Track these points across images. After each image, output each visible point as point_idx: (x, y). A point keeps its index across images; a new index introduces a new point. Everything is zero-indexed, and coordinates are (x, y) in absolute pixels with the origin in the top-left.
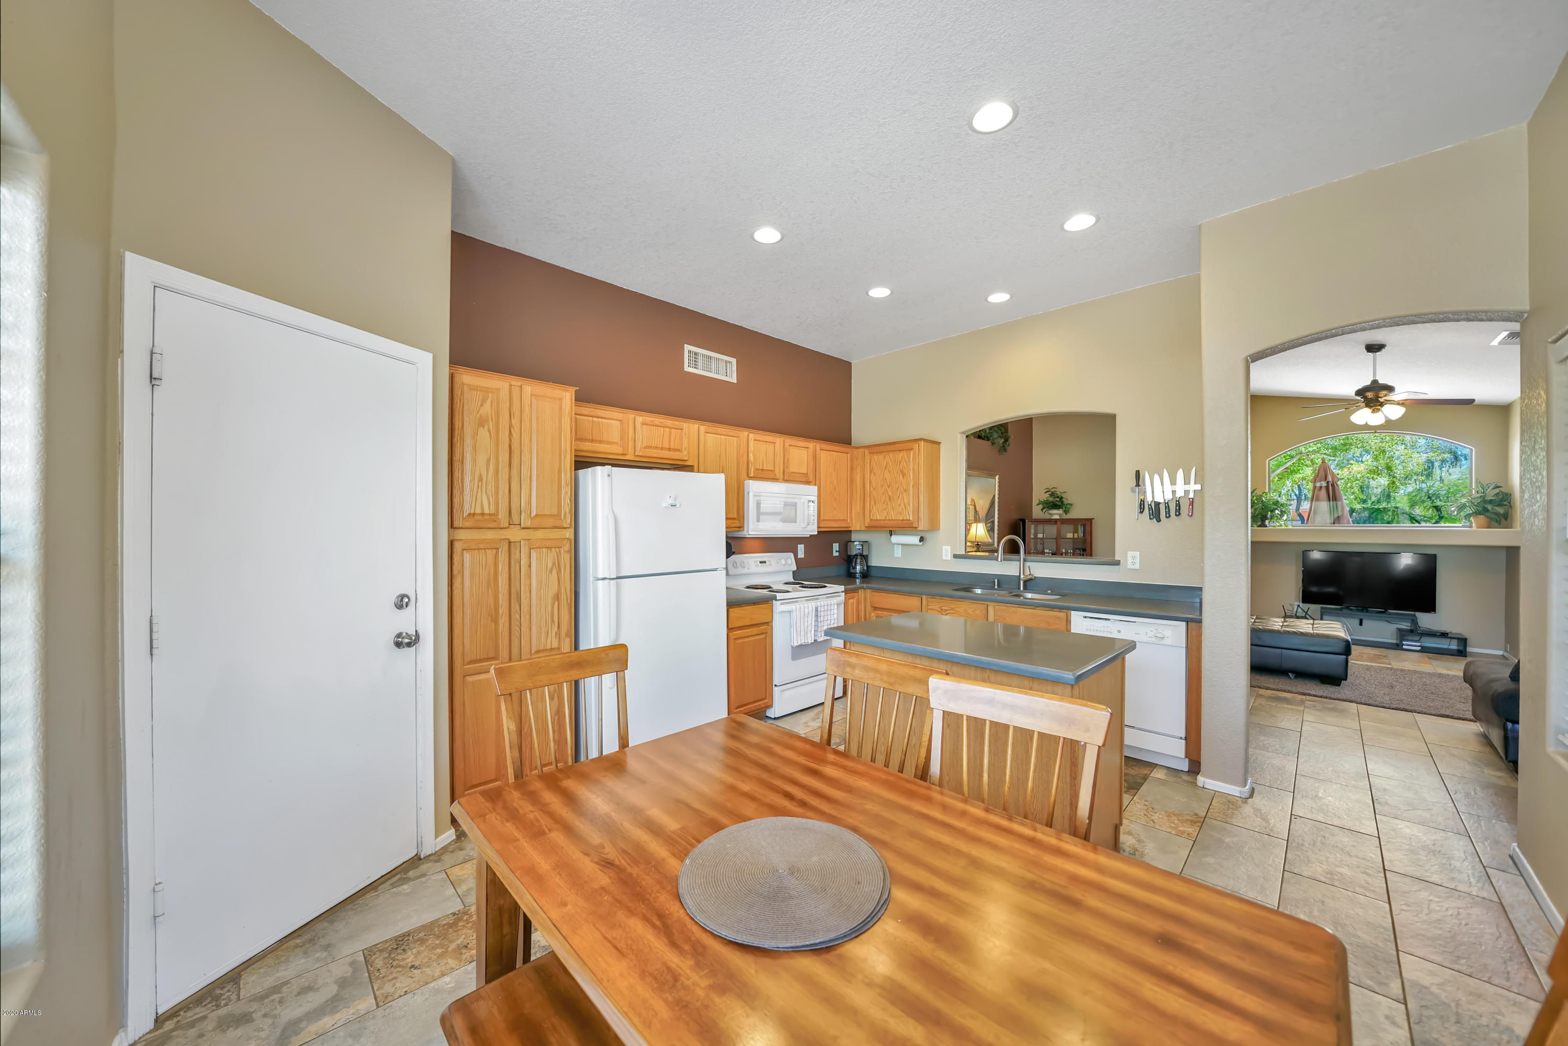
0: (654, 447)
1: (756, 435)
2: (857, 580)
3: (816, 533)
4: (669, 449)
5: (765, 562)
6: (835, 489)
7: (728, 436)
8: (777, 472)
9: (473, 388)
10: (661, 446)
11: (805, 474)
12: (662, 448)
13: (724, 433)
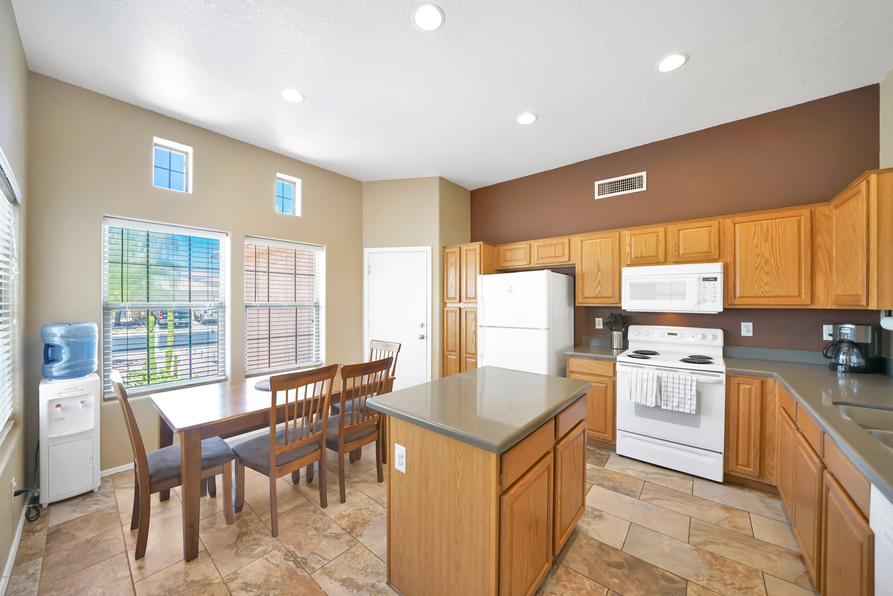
0: (545, 257)
1: (632, 231)
2: (839, 375)
3: (721, 310)
4: (555, 257)
5: (676, 334)
6: (767, 262)
7: (605, 238)
8: (660, 257)
9: (450, 253)
10: (549, 256)
11: (706, 252)
12: (550, 257)
13: (599, 237)
